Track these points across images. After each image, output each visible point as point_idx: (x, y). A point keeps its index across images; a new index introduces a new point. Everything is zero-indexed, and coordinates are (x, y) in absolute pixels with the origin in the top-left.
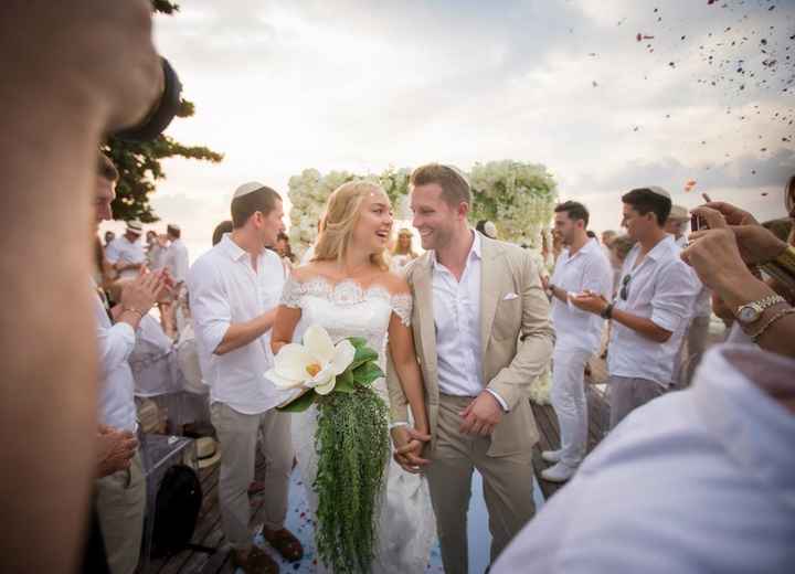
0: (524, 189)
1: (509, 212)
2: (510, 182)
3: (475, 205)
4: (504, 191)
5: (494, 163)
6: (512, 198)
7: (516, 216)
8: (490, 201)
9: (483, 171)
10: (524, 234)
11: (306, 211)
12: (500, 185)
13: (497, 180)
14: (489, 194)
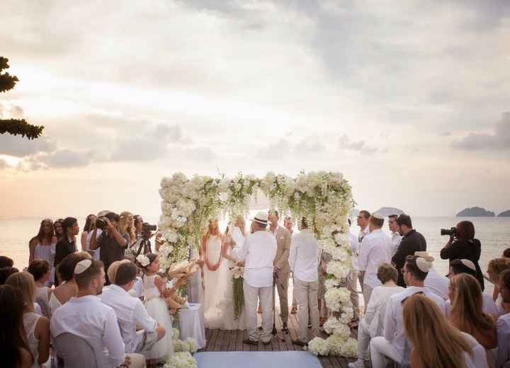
0: (333, 192)
1: (324, 208)
2: (324, 187)
3: (300, 202)
4: (321, 192)
5: (313, 173)
6: (326, 198)
7: (330, 211)
8: (310, 199)
9: (305, 178)
10: (335, 223)
11: (177, 204)
12: (317, 189)
13: (316, 185)
14: (311, 194)
